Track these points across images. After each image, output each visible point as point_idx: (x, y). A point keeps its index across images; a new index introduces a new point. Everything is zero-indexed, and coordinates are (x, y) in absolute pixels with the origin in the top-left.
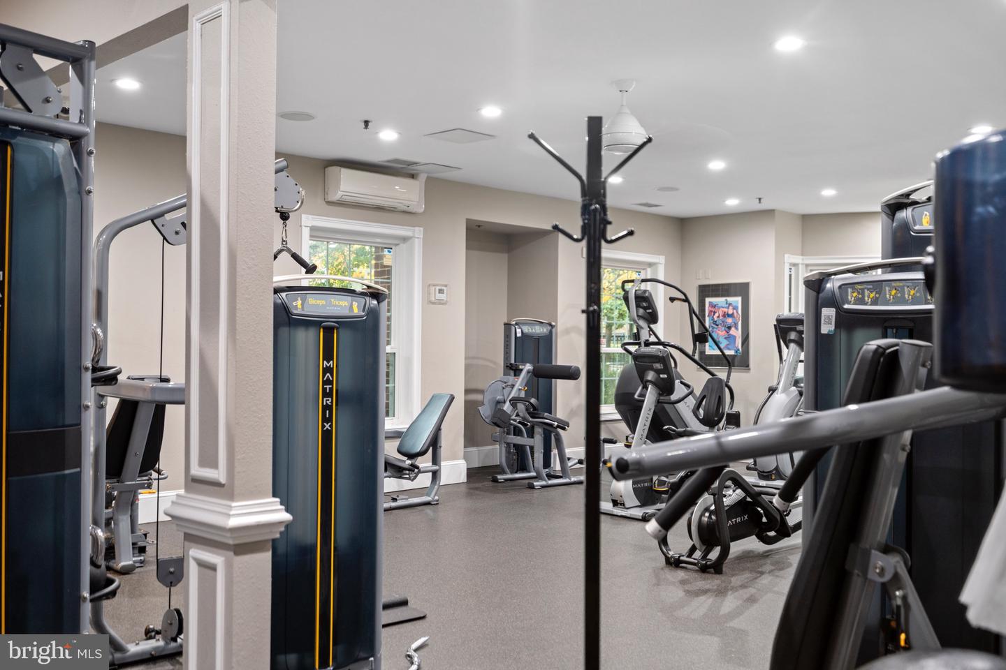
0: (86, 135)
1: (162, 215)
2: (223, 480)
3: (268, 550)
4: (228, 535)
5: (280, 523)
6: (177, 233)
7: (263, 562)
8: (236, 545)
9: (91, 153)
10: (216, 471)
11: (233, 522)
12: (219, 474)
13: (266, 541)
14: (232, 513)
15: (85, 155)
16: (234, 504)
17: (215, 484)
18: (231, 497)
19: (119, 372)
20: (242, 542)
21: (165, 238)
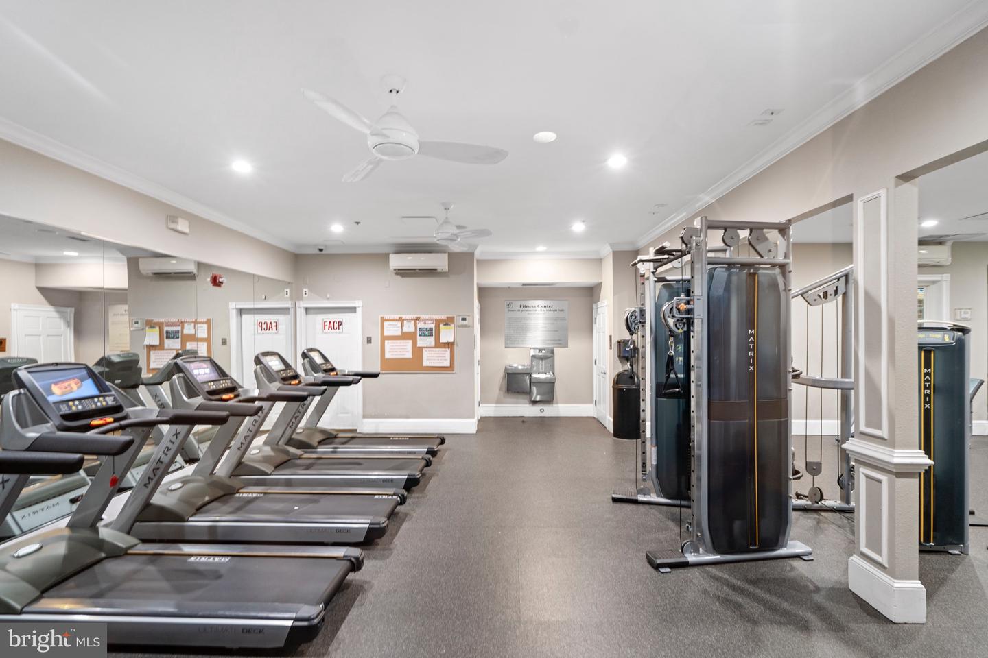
0: (788, 264)
1: (807, 292)
2: (886, 437)
3: (916, 478)
4: (893, 466)
5: (926, 465)
6: (815, 300)
7: (914, 484)
8: (896, 473)
9: (791, 271)
10: (881, 432)
11: (896, 461)
12: (884, 433)
13: (915, 473)
14: (895, 455)
15: (787, 274)
16: (895, 451)
17: (883, 439)
18: (894, 447)
19: (801, 373)
20: (902, 472)
21: (808, 303)
